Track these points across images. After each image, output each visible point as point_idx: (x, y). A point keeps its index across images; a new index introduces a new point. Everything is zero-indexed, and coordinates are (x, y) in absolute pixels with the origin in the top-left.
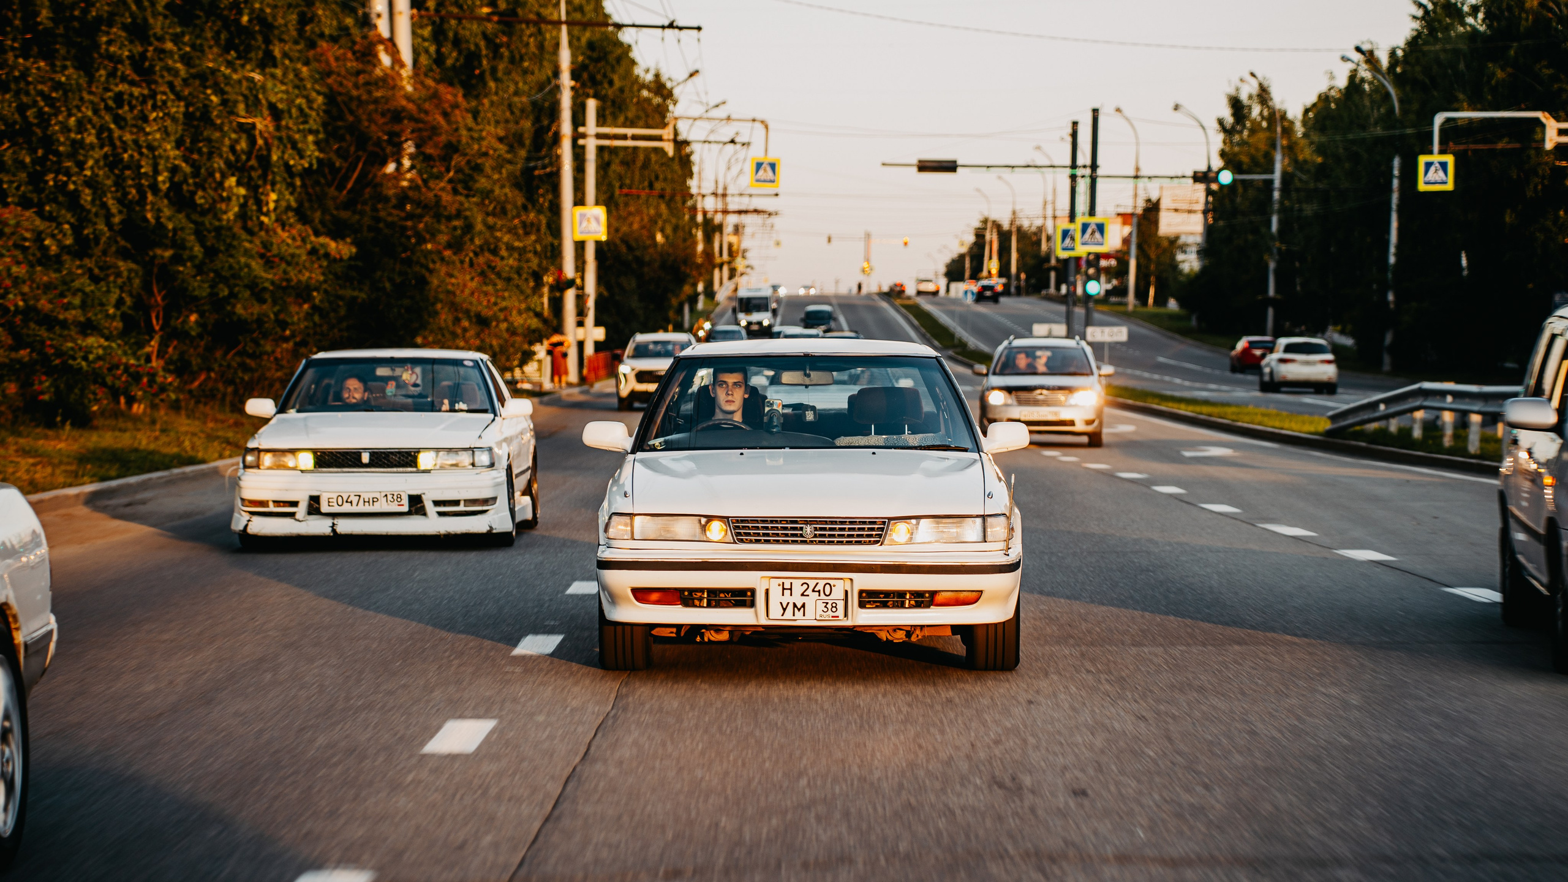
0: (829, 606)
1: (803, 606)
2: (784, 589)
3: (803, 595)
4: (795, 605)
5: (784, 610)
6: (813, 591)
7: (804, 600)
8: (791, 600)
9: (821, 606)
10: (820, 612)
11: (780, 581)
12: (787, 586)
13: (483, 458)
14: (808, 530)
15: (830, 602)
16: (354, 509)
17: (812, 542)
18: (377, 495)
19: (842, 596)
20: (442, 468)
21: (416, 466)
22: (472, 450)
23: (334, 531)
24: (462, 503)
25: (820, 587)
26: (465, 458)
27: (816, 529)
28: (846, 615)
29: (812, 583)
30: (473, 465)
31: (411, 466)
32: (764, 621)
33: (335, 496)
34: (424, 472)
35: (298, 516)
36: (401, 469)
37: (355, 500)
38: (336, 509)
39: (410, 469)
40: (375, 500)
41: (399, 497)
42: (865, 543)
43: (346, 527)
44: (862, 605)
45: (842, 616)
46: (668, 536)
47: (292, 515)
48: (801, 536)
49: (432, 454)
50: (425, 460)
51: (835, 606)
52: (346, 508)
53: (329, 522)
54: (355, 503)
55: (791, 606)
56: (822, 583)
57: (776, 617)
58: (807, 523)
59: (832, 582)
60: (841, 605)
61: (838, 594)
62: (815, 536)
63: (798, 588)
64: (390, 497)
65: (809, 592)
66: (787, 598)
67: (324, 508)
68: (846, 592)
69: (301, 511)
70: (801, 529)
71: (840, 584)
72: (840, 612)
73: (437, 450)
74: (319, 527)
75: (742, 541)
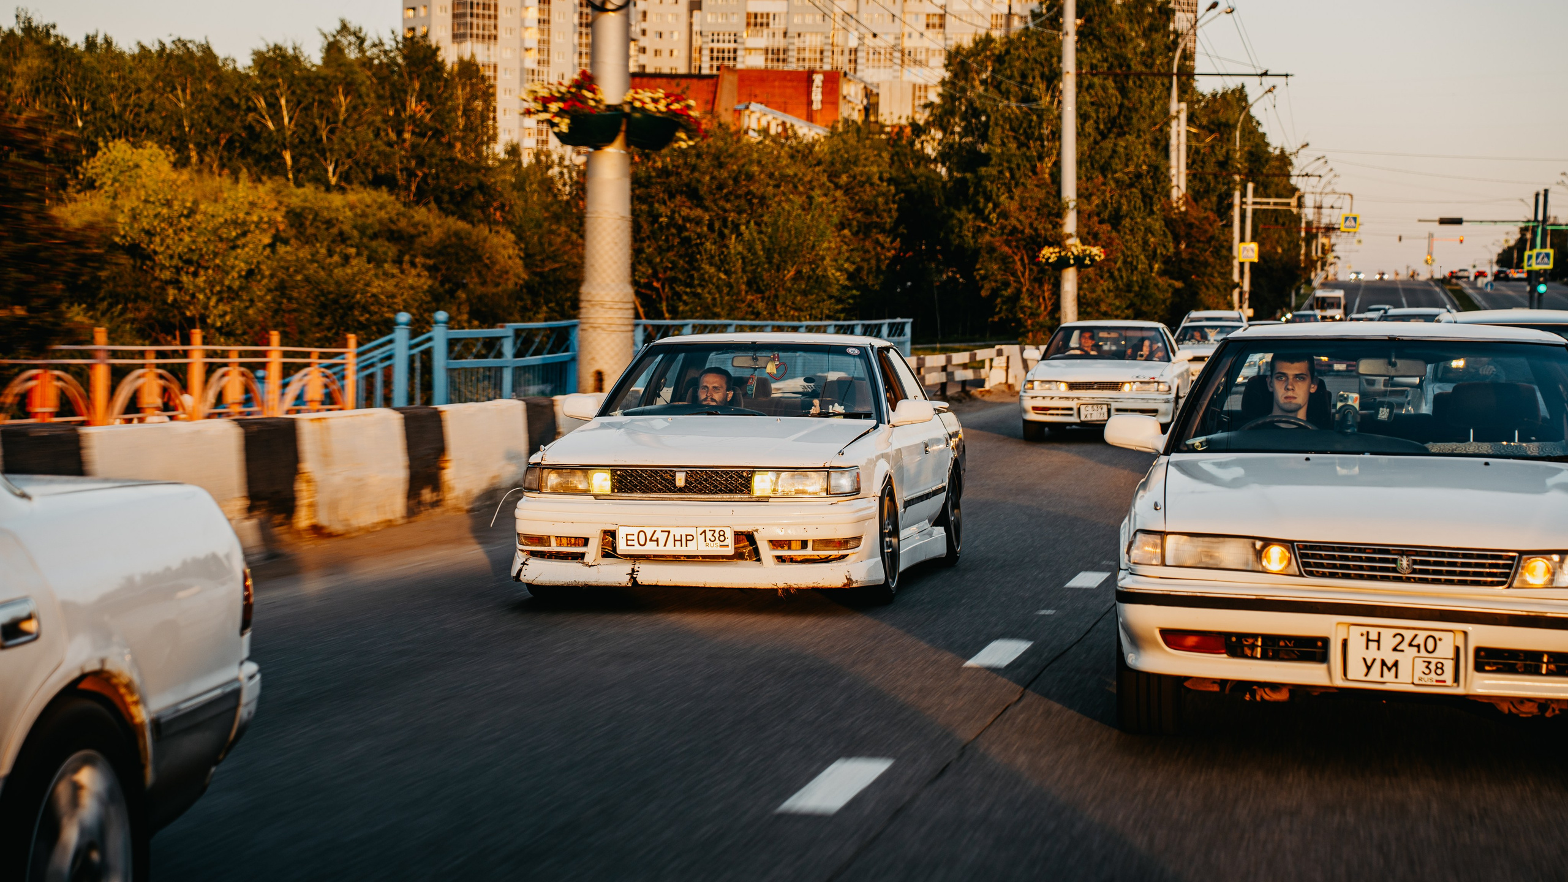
0: (1432, 667)
1: (1396, 664)
2: (1368, 640)
3: (1395, 649)
4: (1383, 663)
5: (1369, 668)
6: (1410, 645)
7: (1397, 656)
8: (1379, 656)
9: (1421, 666)
10: (1418, 674)
11: (1364, 630)
12: (1373, 636)
13: (845, 483)
14: (1404, 562)
15: (1434, 661)
16: (661, 550)
17: (1408, 580)
18: (692, 531)
19: (1451, 654)
20: (785, 496)
21: (749, 492)
22: (827, 470)
23: (634, 579)
24: (810, 544)
25: (1419, 640)
26: (815, 483)
27: (1415, 562)
28: (1456, 679)
29: (1408, 635)
30: (827, 491)
31: (741, 492)
32: (1339, 682)
33: (635, 531)
34: (761, 500)
35: (586, 560)
36: (727, 496)
37: (662, 537)
38: (637, 550)
39: (738, 496)
40: (689, 538)
41: (722, 534)
42: (1485, 584)
43: (650, 574)
44: (1479, 668)
45: (1450, 682)
46: (1211, 562)
47: (580, 557)
48: (1394, 570)
49: (771, 476)
50: (761, 484)
51: (1440, 667)
52: (651, 548)
53: (627, 567)
54: (662, 542)
55: (1377, 666)
56: (1422, 635)
57: (1357, 676)
58: (1402, 553)
59: (1437, 635)
60: (1449, 666)
61: (1445, 650)
62: (1414, 571)
63: (1388, 640)
64: (709, 535)
65: (1404, 646)
66: (1372, 653)
67: (622, 547)
68: (1457, 649)
69: (592, 551)
70: (1395, 561)
71: (1448, 638)
72: (1448, 676)
73: (778, 469)
74: (615, 574)
75: (1311, 574)
